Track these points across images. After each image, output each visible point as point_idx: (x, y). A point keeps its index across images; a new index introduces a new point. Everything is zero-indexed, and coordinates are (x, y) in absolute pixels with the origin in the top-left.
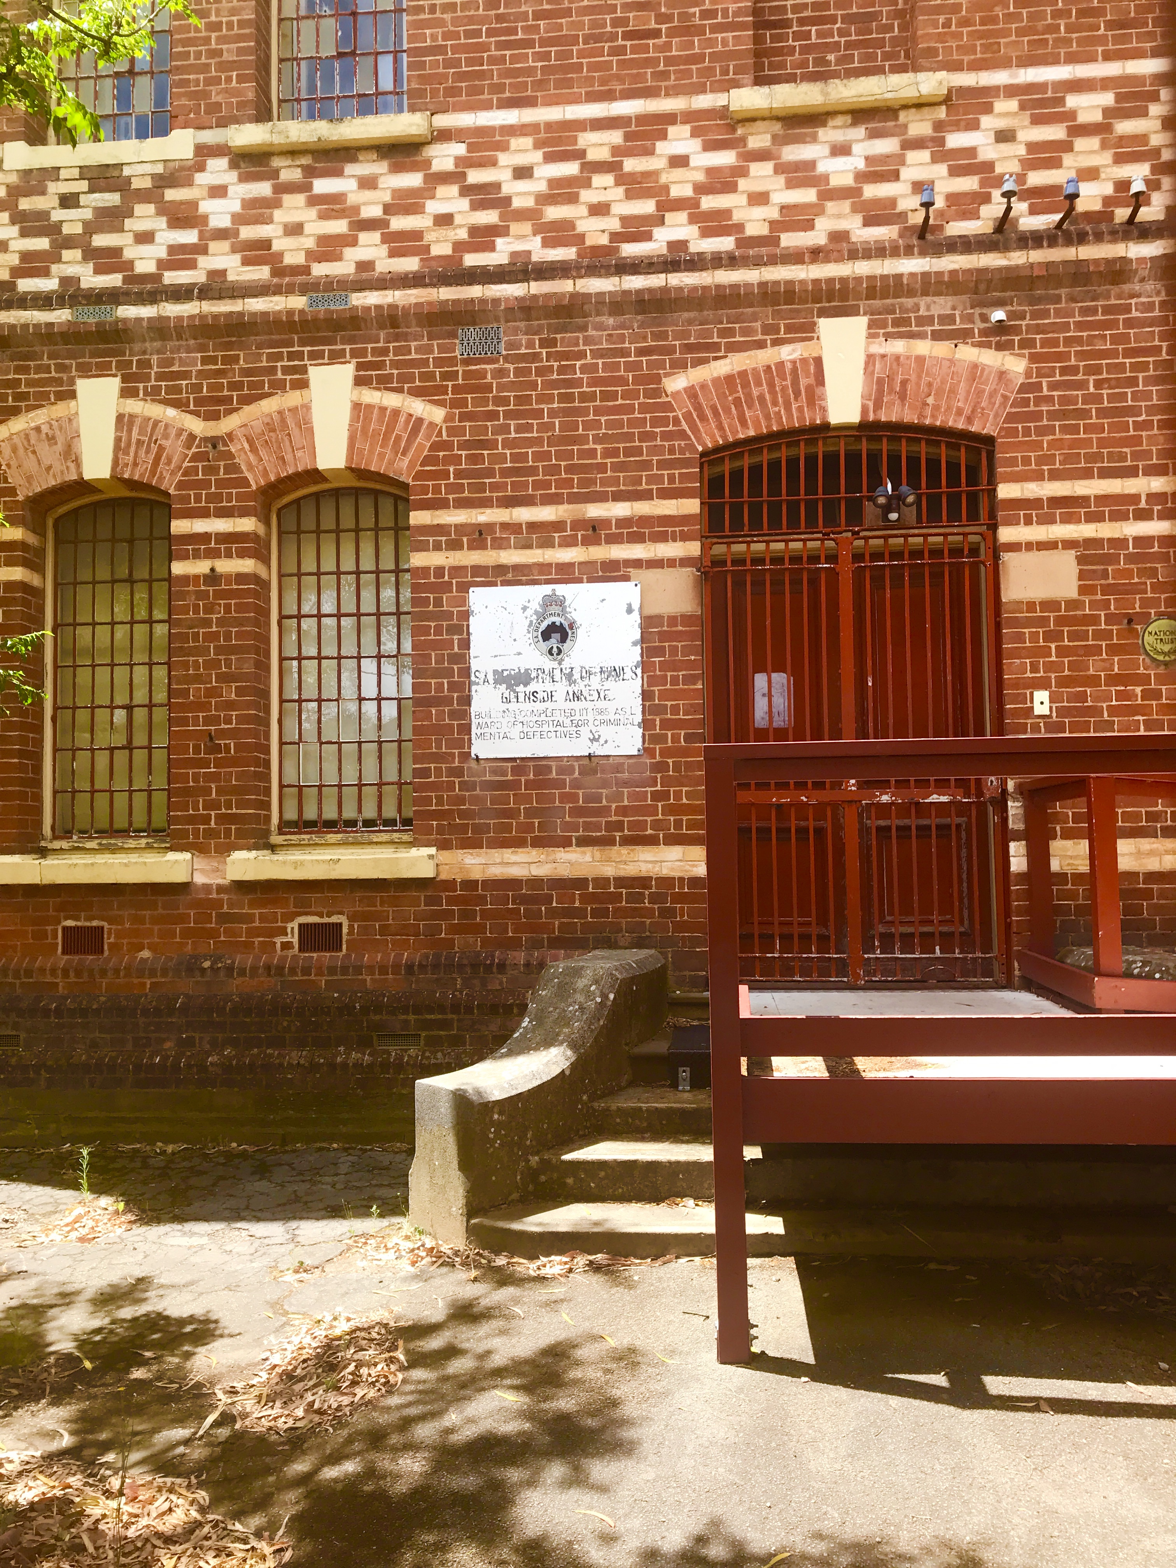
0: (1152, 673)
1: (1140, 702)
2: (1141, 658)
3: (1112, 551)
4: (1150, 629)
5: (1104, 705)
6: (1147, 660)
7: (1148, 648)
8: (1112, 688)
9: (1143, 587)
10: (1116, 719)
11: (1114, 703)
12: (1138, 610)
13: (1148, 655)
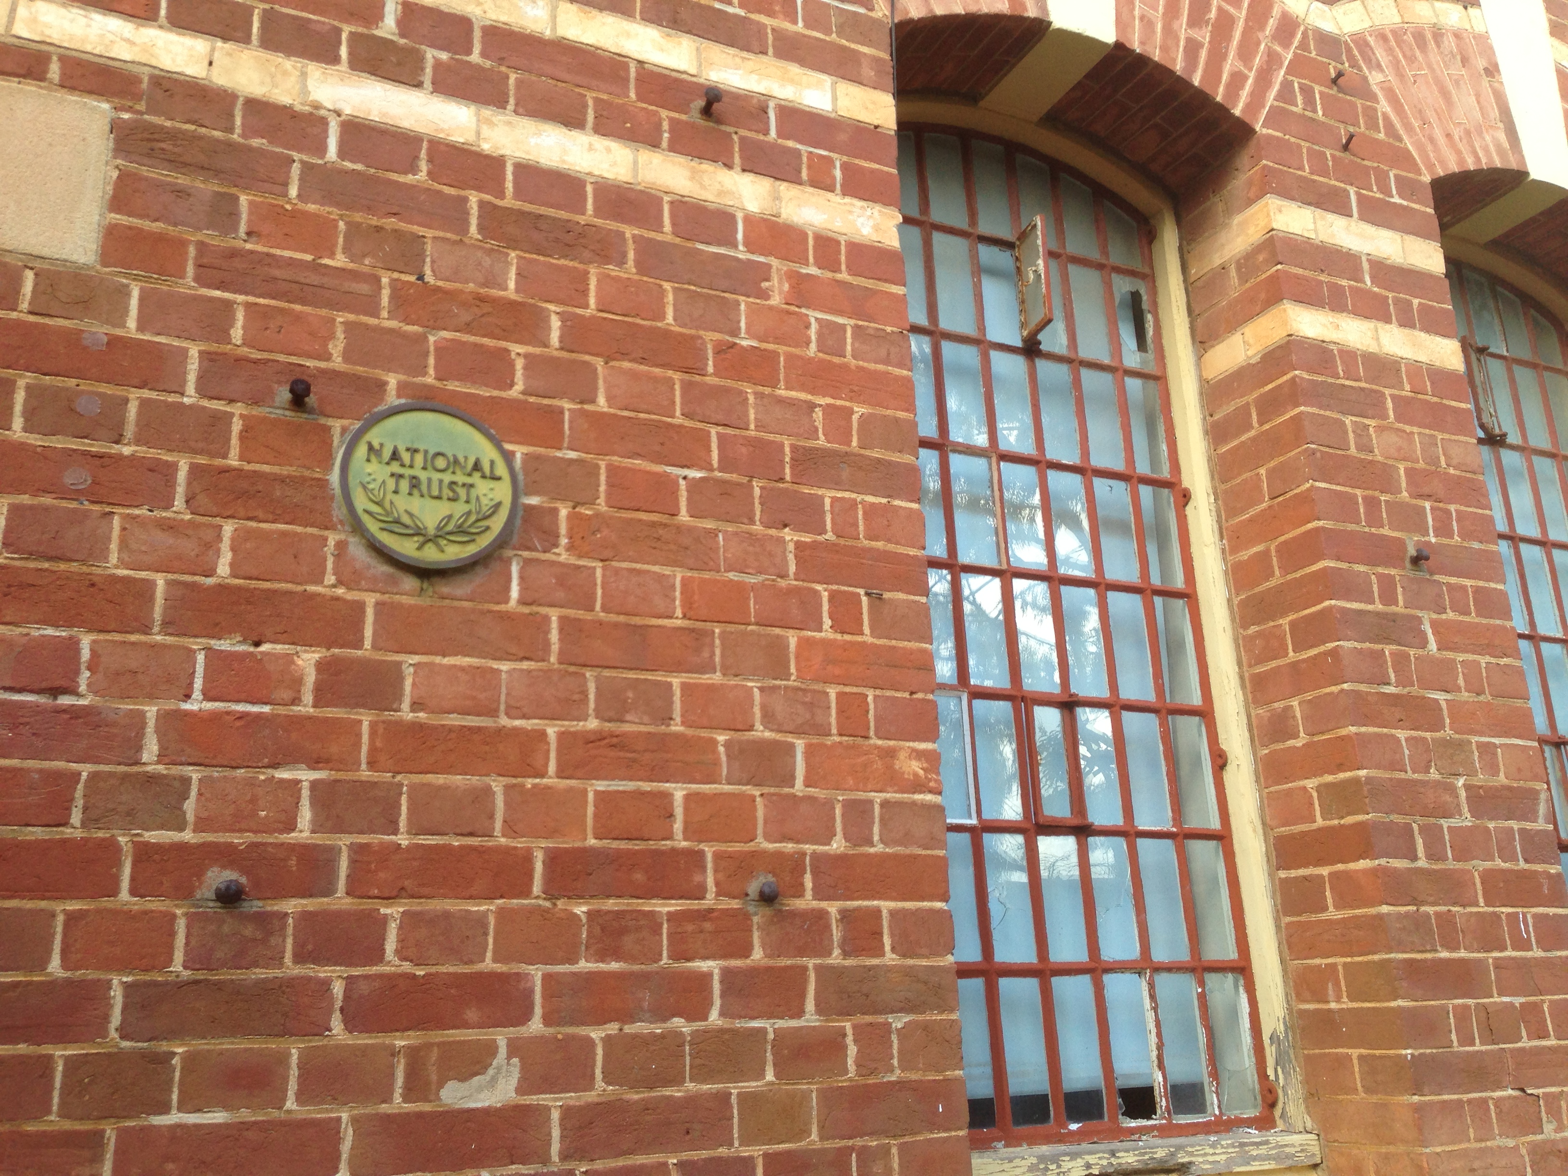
0: (370, 600)
1: (306, 707)
2: (332, 538)
3: (257, 142)
4: (375, 436)
5: (151, 711)
6: (357, 551)
7: (361, 502)
8: (196, 644)
9: (364, 288)
10: (195, 774)
11: (195, 704)
12: (337, 362)
13: (358, 528)
